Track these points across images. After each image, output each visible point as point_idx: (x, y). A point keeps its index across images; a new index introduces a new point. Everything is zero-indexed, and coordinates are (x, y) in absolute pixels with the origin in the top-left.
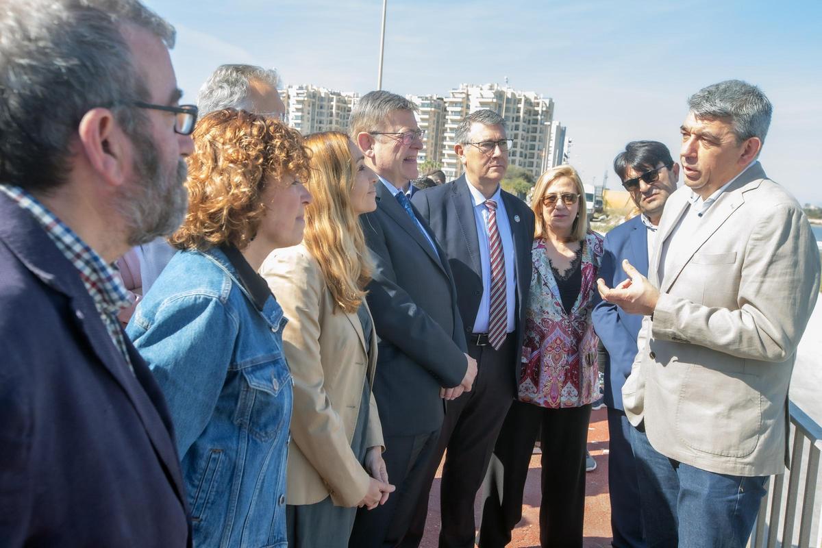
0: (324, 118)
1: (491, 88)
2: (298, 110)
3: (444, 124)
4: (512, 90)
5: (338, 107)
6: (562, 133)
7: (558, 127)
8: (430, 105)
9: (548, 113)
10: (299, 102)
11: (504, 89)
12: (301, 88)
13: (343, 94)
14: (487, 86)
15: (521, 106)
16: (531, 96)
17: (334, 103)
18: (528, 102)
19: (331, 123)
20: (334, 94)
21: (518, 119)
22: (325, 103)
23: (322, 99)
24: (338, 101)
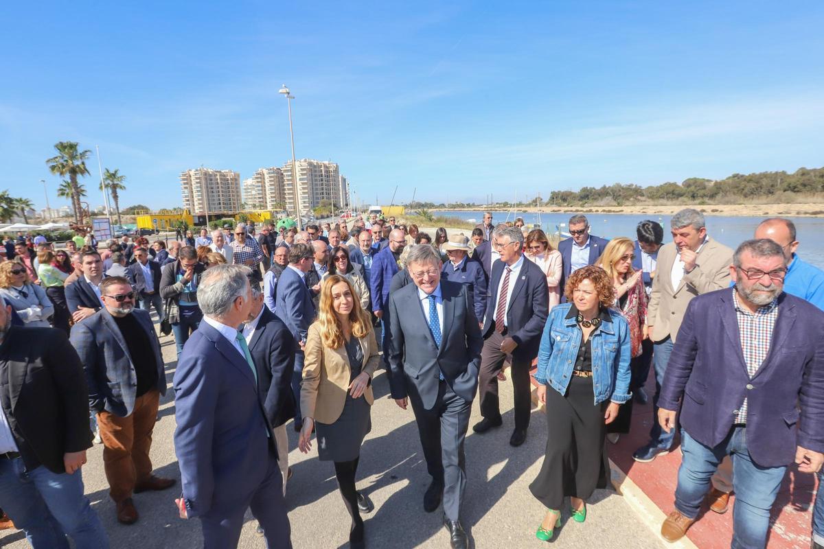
0: (214, 186)
1: (305, 161)
2: (197, 183)
3: (283, 182)
4: (316, 161)
5: (221, 179)
6: (344, 180)
7: (342, 178)
8: (273, 173)
9: (336, 171)
10: (197, 178)
11: (312, 161)
12: (197, 170)
13: (223, 171)
14: (302, 160)
15: (323, 168)
16: (326, 162)
17: (218, 177)
18: (326, 166)
19: (218, 188)
20: (217, 172)
21: (322, 175)
22: (213, 178)
23: (210, 175)
24: (220, 175)
